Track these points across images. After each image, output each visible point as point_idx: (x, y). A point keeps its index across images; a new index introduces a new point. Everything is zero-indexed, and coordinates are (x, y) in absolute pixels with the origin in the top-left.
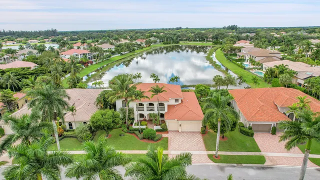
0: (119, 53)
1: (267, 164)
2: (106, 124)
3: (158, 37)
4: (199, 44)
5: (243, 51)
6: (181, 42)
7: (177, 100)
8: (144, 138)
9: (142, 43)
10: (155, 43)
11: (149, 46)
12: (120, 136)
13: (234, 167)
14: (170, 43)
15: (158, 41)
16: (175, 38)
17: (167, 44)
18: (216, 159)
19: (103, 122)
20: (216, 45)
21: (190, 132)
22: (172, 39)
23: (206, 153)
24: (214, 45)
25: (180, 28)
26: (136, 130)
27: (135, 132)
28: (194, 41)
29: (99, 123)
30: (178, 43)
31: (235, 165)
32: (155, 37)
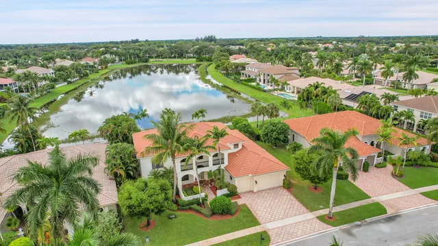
0: (65, 80)
1: (390, 212)
2: (157, 205)
3: (116, 54)
4: (175, 62)
5: (248, 69)
6: (151, 60)
7: (236, 146)
8: (214, 214)
9: (95, 63)
10: (113, 62)
11: (106, 67)
12: (169, 218)
13: (360, 226)
14: (135, 63)
15: (117, 59)
16: (141, 55)
17: (132, 63)
18: (331, 220)
19: (151, 203)
20: (201, 63)
21: (270, 189)
22: (138, 56)
23: (311, 216)
24: (198, 63)
25: (137, 41)
26: (191, 203)
27: (192, 206)
28: (170, 58)
29: (143, 206)
30: (147, 61)
31: (359, 223)
32: (111, 53)
